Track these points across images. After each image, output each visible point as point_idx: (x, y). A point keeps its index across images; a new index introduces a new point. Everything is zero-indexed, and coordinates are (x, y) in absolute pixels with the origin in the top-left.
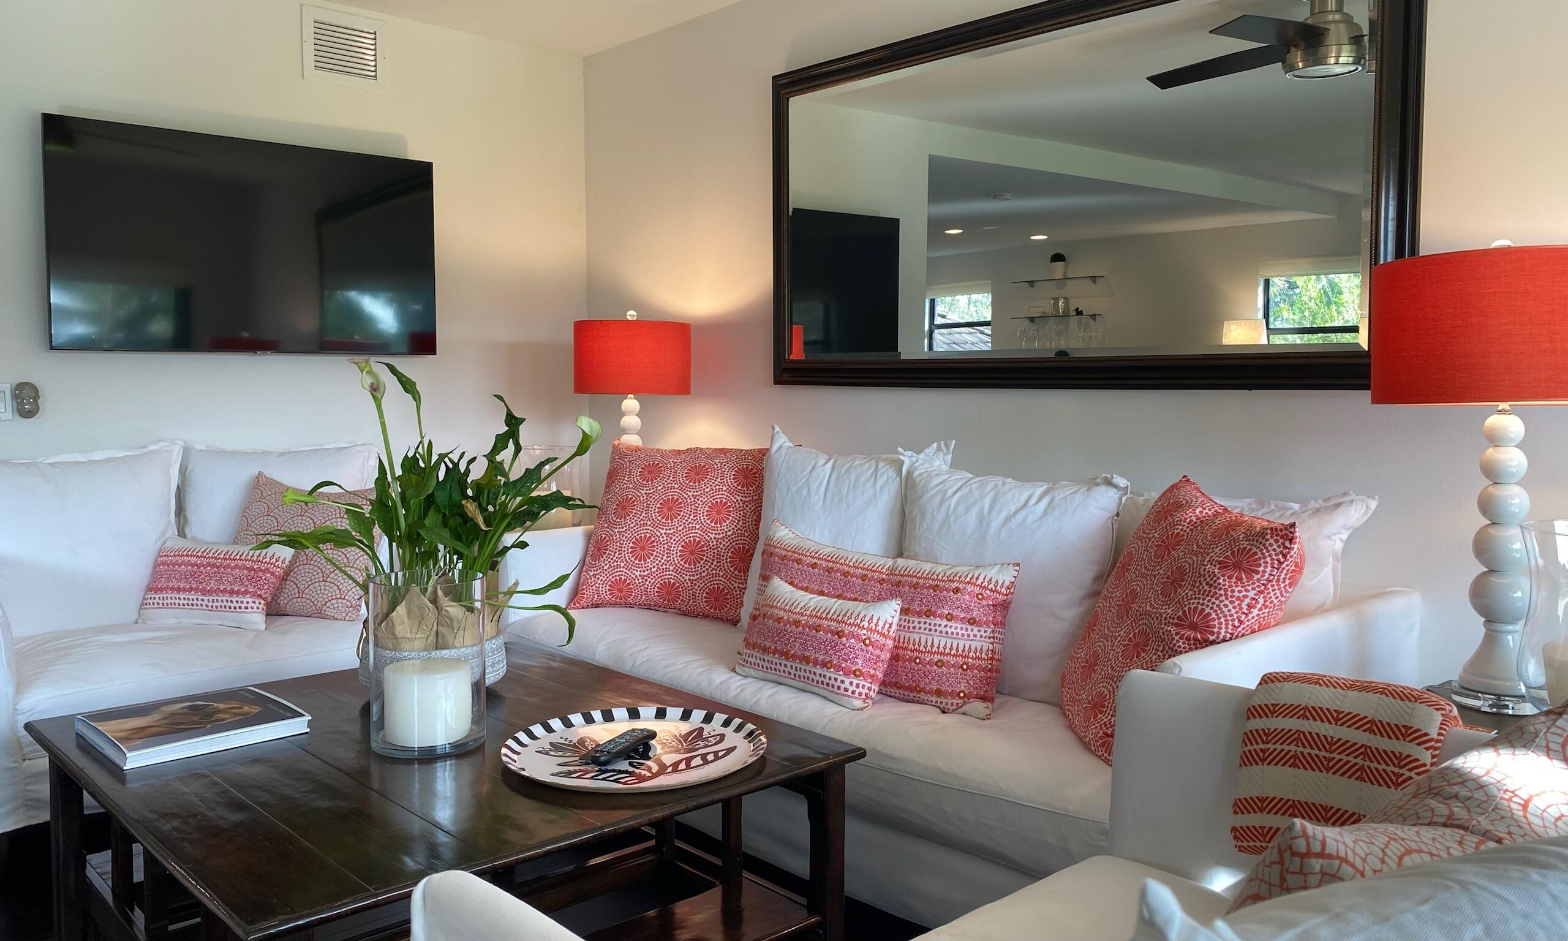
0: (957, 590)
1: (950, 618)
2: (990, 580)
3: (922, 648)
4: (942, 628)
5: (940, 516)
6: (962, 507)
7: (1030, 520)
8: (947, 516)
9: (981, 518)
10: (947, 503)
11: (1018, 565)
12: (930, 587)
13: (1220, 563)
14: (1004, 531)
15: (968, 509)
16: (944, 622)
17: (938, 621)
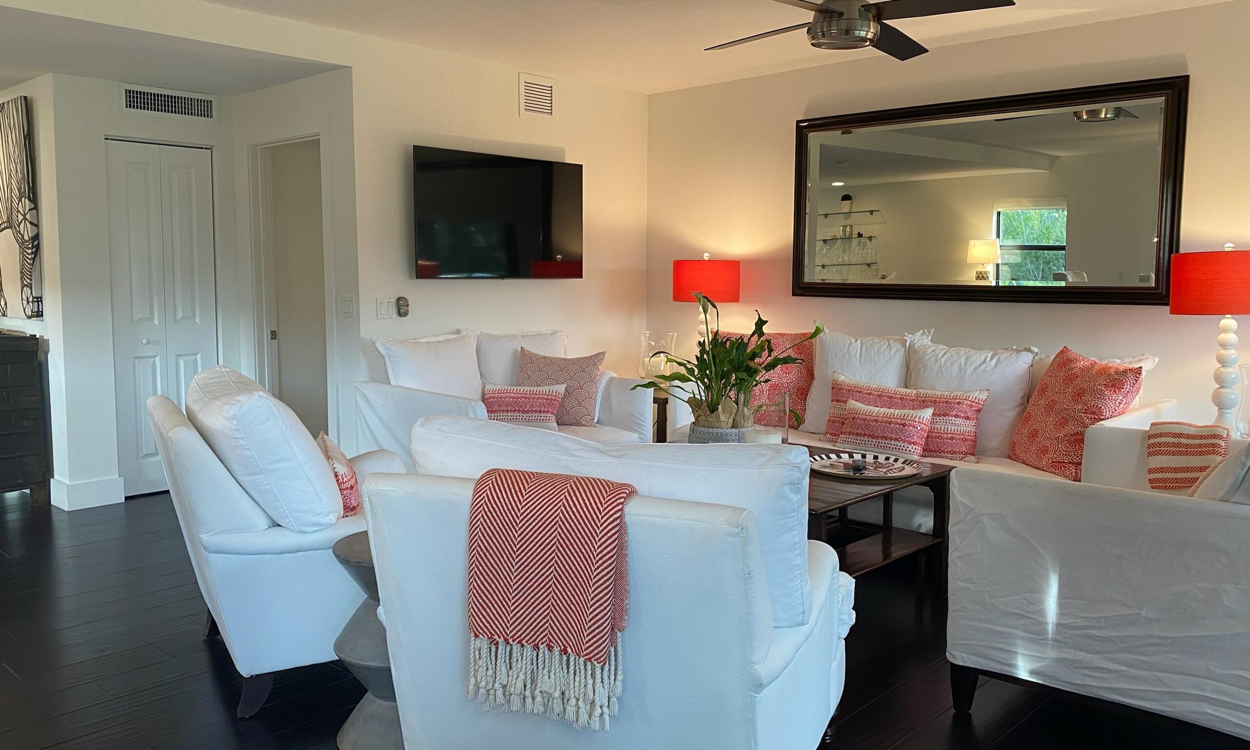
0: (959, 403)
1: (956, 416)
2: (976, 398)
3: (942, 431)
4: (953, 421)
5: (936, 368)
6: (948, 363)
7: (988, 369)
8: (940, 368)
9: (960, 369)
10: (939, 362)
11: (989, 390)
12: (943, 402)
13: (1104, 385)
14: (974, 375)
15: (952, 364)
16: (954, 419)
17: (950, 418)
